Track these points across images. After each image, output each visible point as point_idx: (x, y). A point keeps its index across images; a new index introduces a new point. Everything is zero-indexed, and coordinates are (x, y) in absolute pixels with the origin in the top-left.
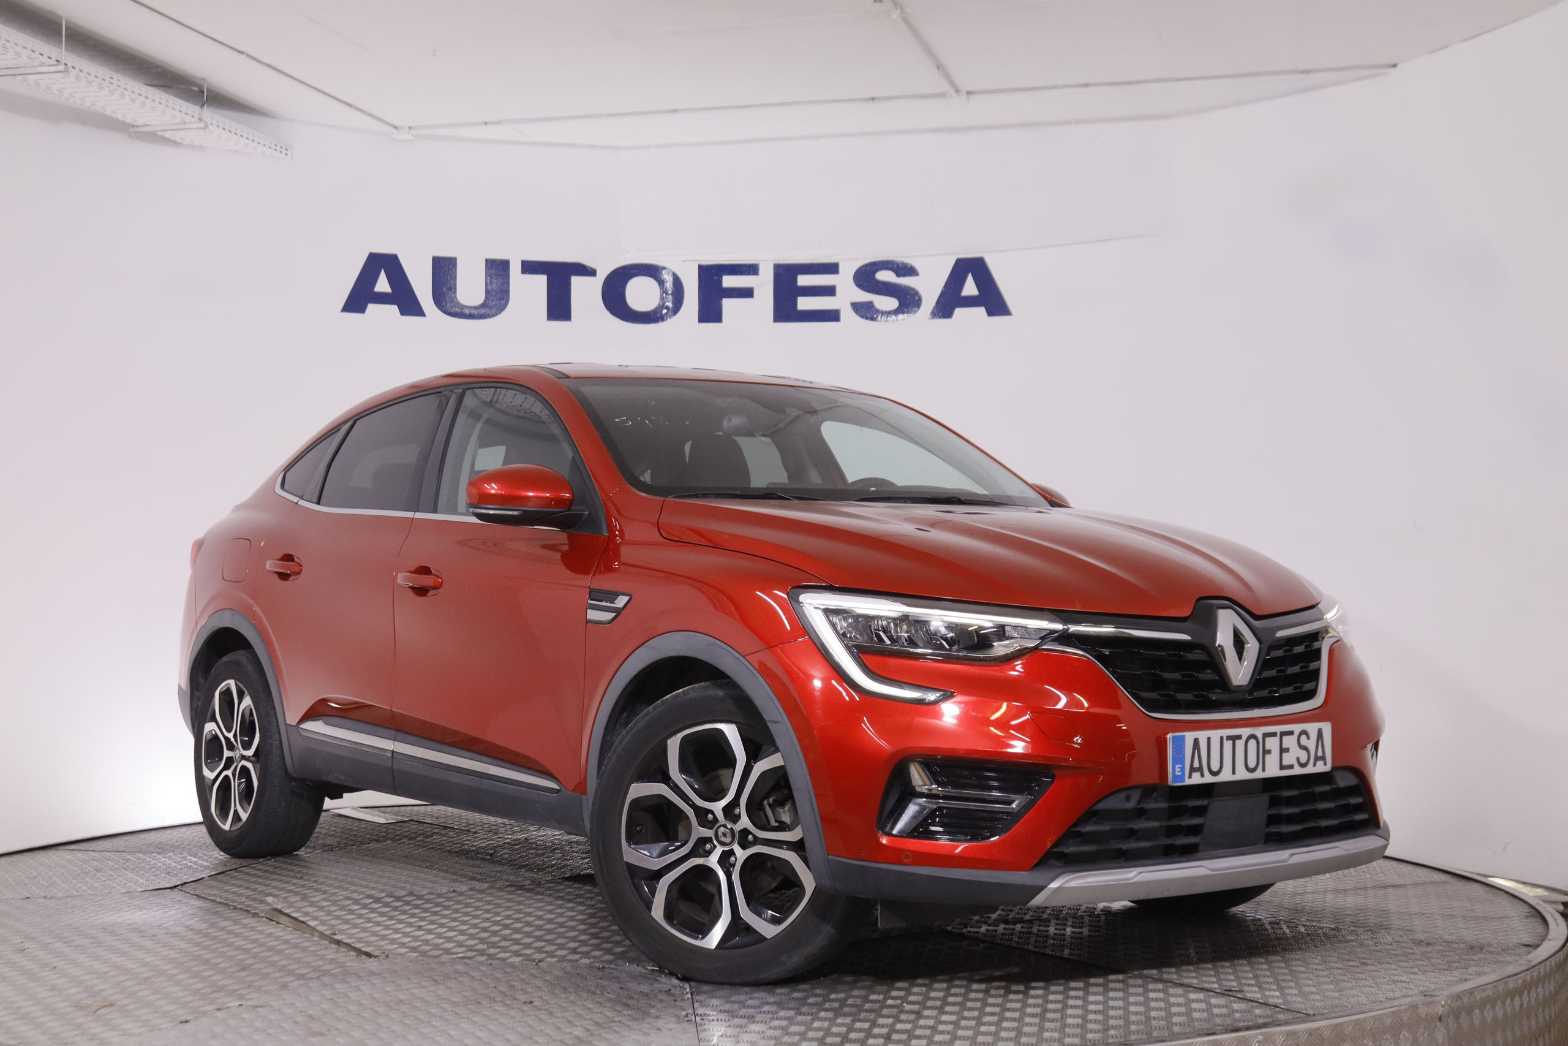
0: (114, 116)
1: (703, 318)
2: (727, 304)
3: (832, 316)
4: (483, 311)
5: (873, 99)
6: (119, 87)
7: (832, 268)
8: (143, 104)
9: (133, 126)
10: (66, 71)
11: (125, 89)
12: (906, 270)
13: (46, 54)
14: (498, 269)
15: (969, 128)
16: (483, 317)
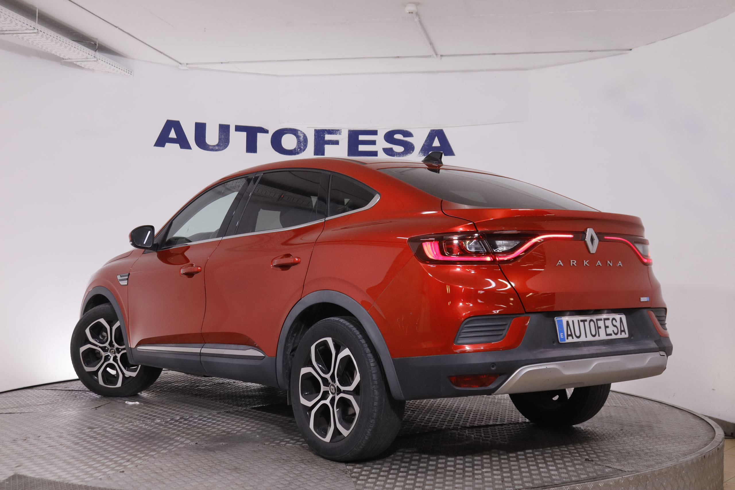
0: (55, 54)
2: (327, 147)
3: (374, 154)
4: (217, 148)
7: (374, 133)
8: (70, 49)
9: (64, 59)
10: (37, 33)
11: (63, 42)
12: (409, 134)
13: (29, 24)
14: (224, 129)
16: (217, 150)
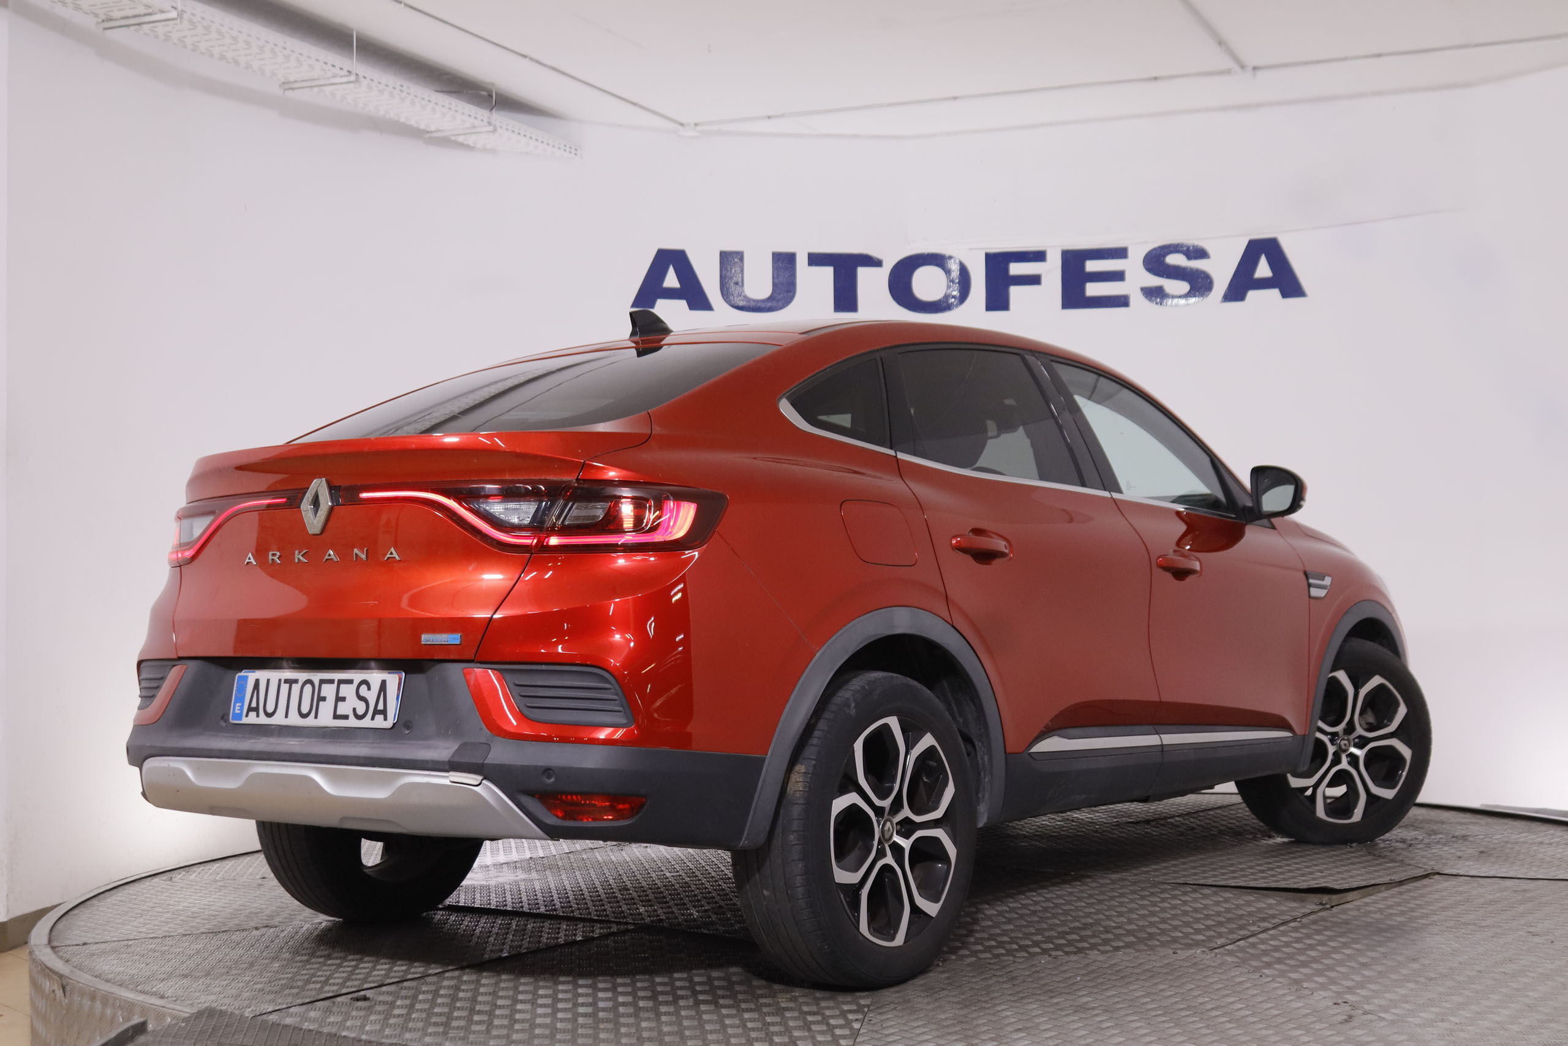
0: (408, 123)
1: (989, 307)
2: (1015, 291)
3: (1121, 301)
4: (769, 304)
5: (1156, 78)
6: (409, 94)
7: (1120, 253)
8: (434, 110)
9: (428, 132)
10: (357, 81)
11: (415, 96)
12: (1200, 253)
13: (338, 65)
14: (784, 263)
15: (1259, 105)
16: (770, 309)
